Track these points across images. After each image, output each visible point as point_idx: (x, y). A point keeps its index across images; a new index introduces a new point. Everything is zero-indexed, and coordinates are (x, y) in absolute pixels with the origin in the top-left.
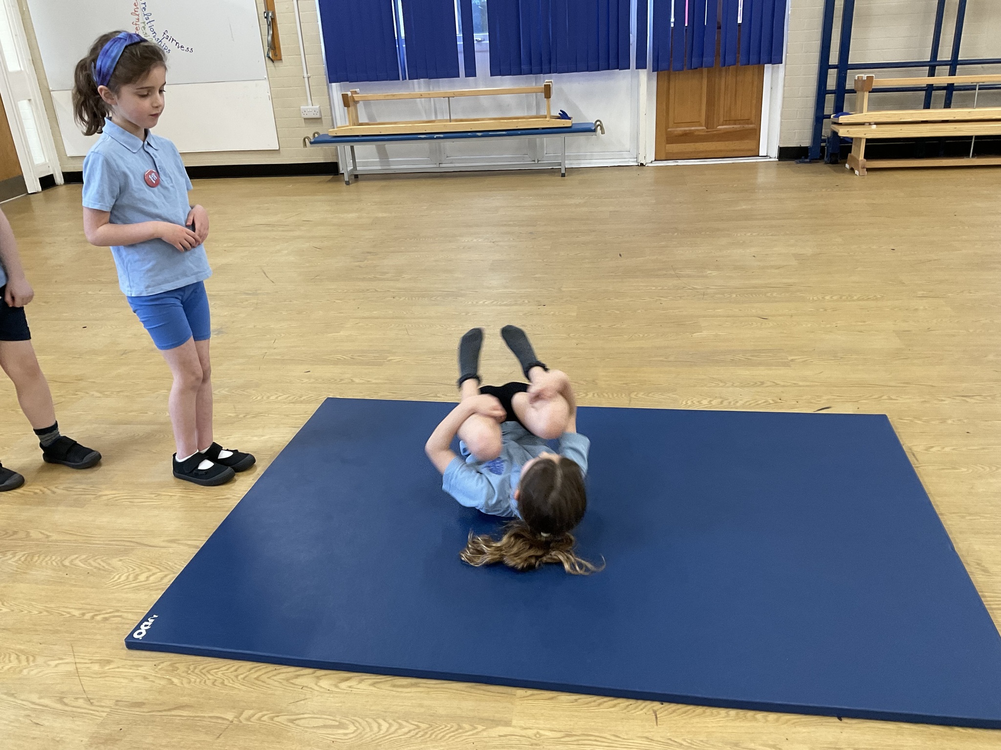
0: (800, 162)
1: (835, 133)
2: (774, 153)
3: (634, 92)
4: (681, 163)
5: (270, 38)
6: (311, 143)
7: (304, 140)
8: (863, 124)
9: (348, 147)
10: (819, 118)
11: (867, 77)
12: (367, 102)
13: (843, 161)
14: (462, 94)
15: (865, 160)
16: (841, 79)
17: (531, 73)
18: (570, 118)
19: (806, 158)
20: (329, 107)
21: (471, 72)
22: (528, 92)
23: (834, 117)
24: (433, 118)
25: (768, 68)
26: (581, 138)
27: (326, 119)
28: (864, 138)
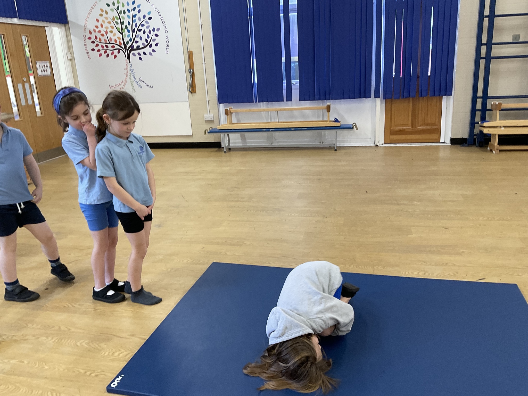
0: (463, 146)
1: (481, 132)
2: (449, 141)
3: (373, 109)
4: (398, 145)
5: (191, 82)
6: (208, 132)
7: (205, 131)
8: (496, 127)
9: (226, 135)
10: (473, 123)
11: (498, 103)
12: (237, 113)
13: (486, 146)
14: (285, 110)
15: (498, 146)
16: (484, 104)
17: (320, 99)
18: (339, 122)
19: (466, 143)
20: (218, 115)
21: (289, 99)
22: (318, 109)
23: (481, 123)
24: (270, 121)
26: (345, 132)
27: (216, 121)
28: (497, 134)
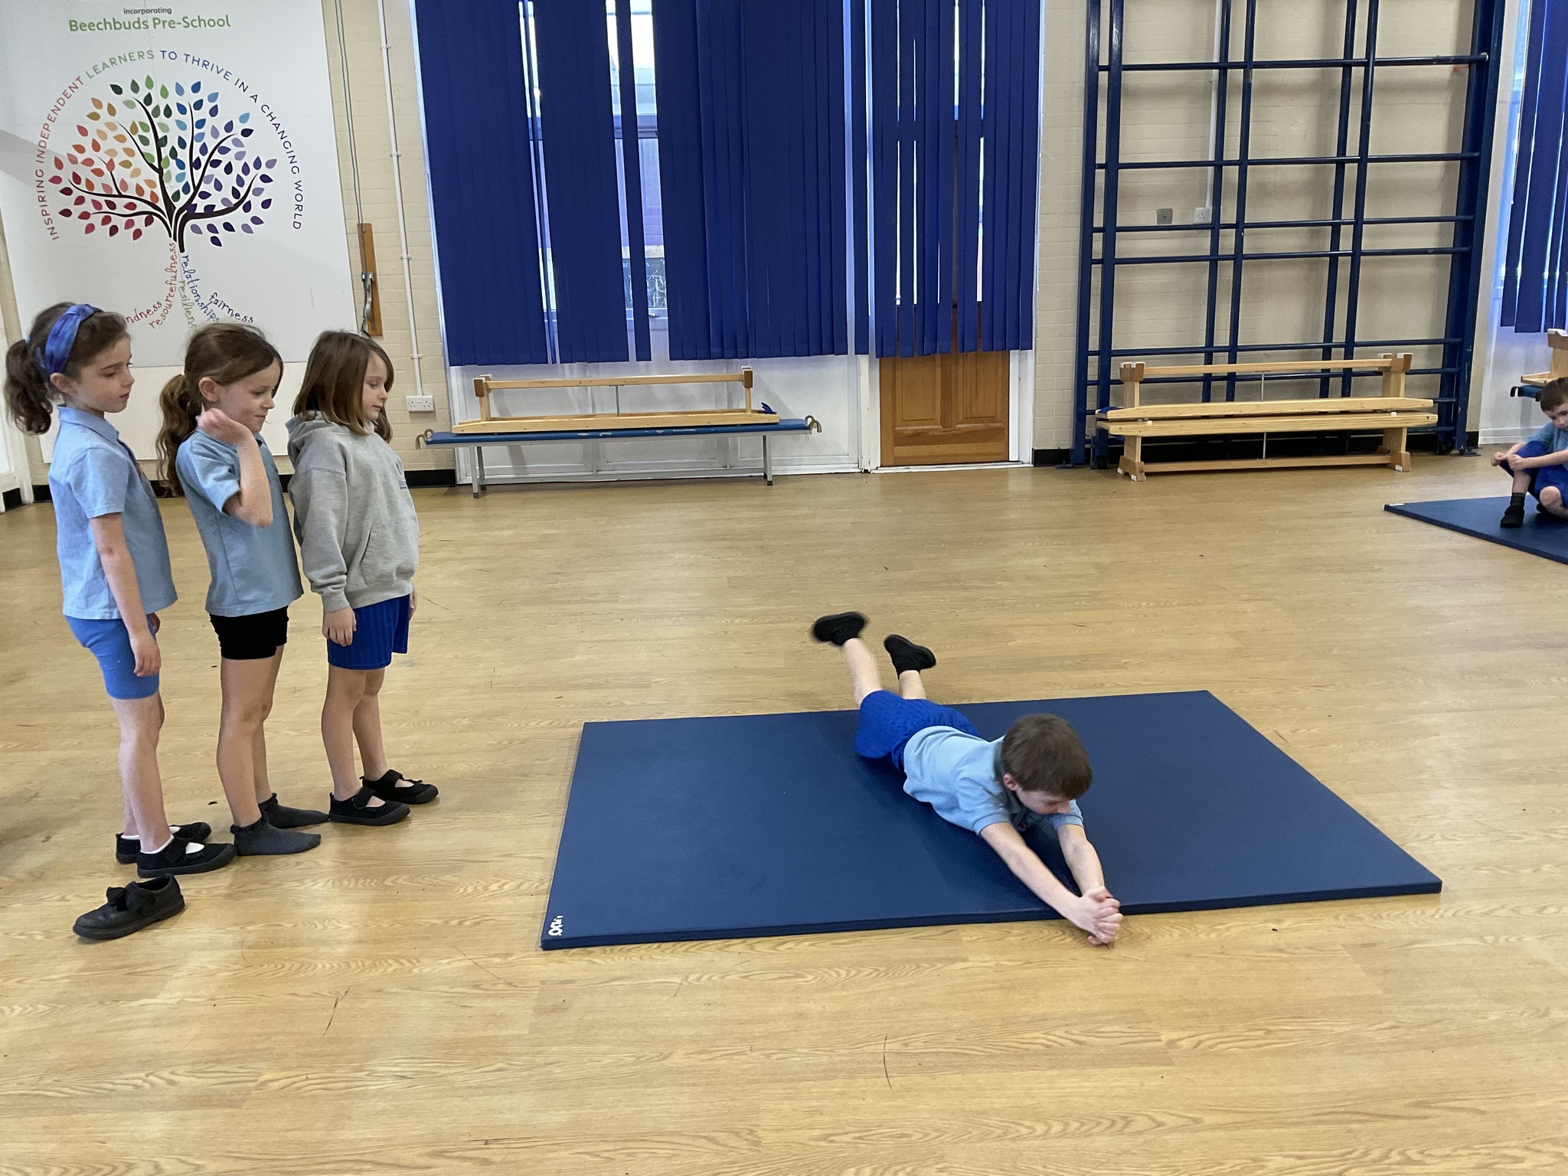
0: (1062, 468)
1: (1103, 432)
2: (1028, 458)
3: (853, 382)
4: (913, 469)
5: (368, 306)
6: (428, 443)
7: (418, 439)
8: (1136, 420)
9: (474, 447)
10: (1081, 414)
11: (1137, 365)
13: (1116, 465)
14: (635, 382)
15: (1143, 463)
16: (1105, 368)
18: (774, 413)
19: (1068, 463)
20: (446, 397)
22: (715, 381)
23: (1099, 412)
24: (590, 412)
25: (1014, 355)
26: (789, 438)
27: (441, 414)
28: (1139, 437)
